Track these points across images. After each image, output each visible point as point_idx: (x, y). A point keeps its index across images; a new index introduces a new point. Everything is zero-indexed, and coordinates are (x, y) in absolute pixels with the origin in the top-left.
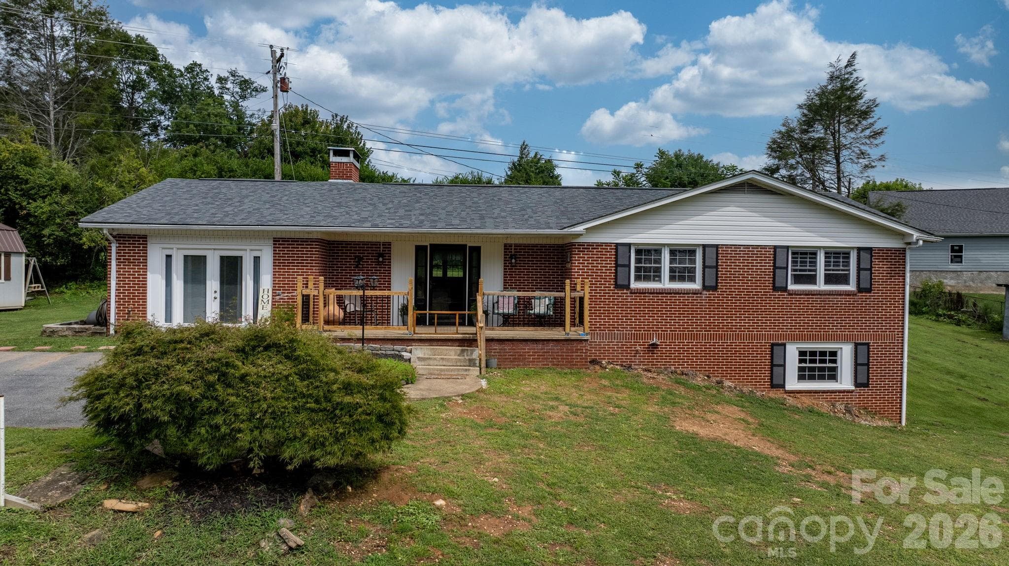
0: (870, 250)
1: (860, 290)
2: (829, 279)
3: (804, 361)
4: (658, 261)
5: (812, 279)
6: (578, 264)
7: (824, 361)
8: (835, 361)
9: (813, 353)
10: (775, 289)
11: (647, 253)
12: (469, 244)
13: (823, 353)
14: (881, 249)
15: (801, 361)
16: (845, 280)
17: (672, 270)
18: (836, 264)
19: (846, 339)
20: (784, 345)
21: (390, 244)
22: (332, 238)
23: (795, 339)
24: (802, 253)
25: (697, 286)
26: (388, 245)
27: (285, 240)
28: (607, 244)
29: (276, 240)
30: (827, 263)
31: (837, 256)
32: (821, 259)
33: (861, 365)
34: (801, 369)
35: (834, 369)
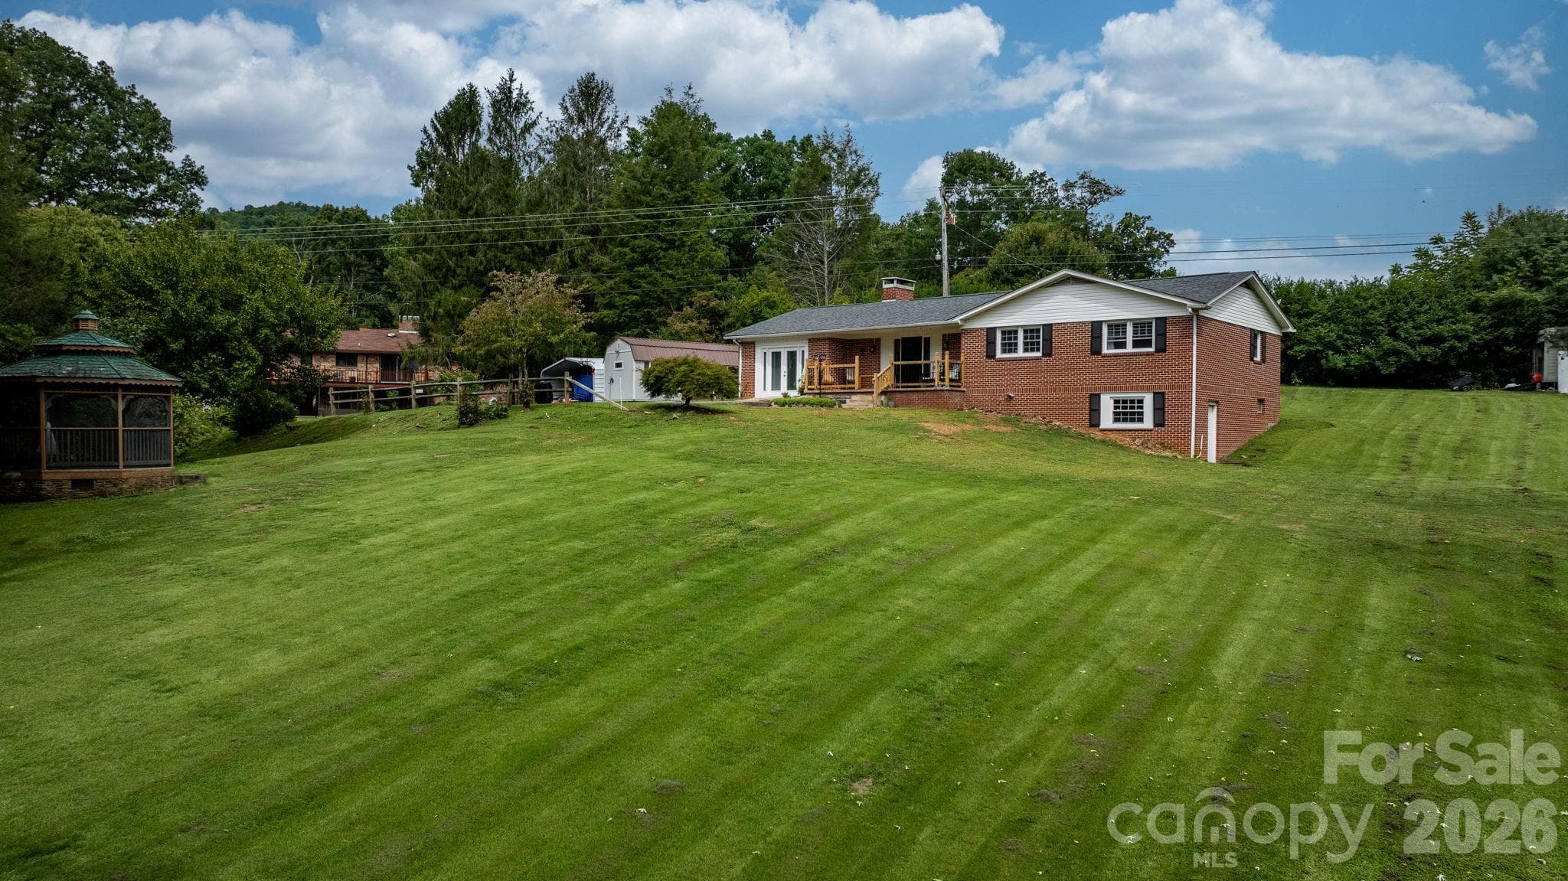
0: (1164, 319)
1: (1157, 351)
2: (1136, 344)
3: (1118, 407)
4: (1016, 338)
5: (1123, 345)
6: (965, 342)
7: (1133, 408)
8: (1142, 408)
9: (1125, 402)
10: (1093, 353)
11: (1010, 333)
12: (923, 336)
13: (1132, 401)
14: (1173, 318)
15: (1116, 408)
16: (1148, 344)
17: (1025, 344)
18: (1143, 332)
19: (1147, 389)
20: (1099, 395)
21: (879, 339)
22: (836, 337)
23: (1108, 390)
24: (1116, 326)
25: (1039, 354)
26: (878, 340)
27: (814, 339)
28: (981, 329)
29: (809, 340)
30: (1135, 332)
31: (1140, 325)
32: (1130, 329)
33: (1159, 409)
34: (1116, 414)
35: (1142, 414)
